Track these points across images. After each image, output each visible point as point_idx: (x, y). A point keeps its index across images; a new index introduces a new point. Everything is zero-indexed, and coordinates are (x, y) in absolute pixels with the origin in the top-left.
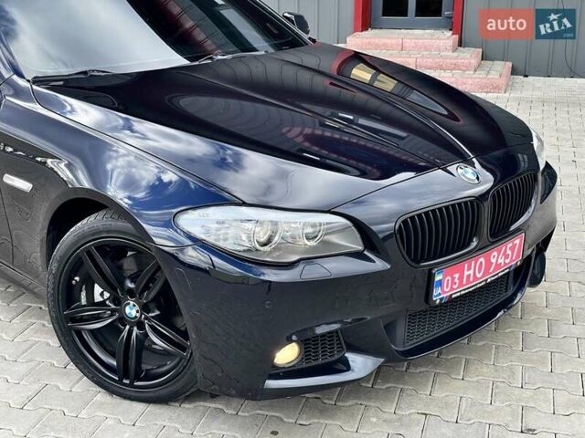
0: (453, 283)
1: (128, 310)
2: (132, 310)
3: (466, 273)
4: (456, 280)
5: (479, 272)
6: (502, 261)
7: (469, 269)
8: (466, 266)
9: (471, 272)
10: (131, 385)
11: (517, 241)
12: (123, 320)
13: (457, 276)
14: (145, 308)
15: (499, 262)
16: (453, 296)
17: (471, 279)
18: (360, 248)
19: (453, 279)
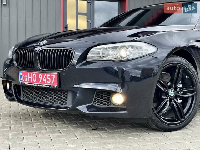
0: (25, 79)
3: (29, 77)
4: (26, 78)
5: (35, 80)
6: (45, 80)
7: (30, 76)
8: (29, 74)
9: (31, 77)
11: (54, 76)
13: (26, 76)
15: (44, 80)
16: (25, 84)
17: (31, 81)
19: (25, 77)
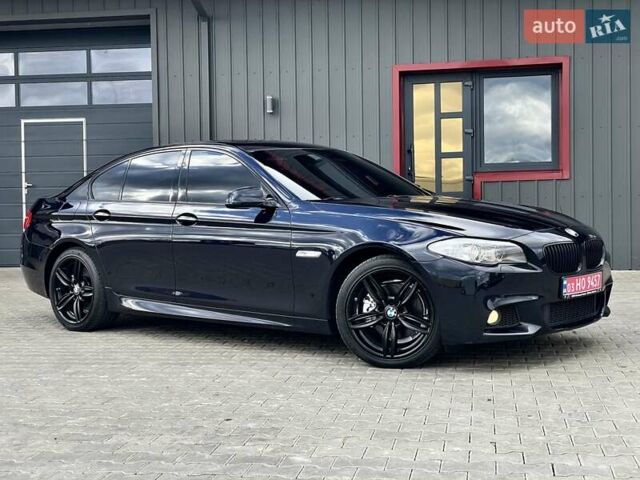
0: (572, 288)
1: (389, 313)
2: (391, 312)
5: (583, 286)
6: (593, 284)
7: (578, 282)
9: (580, 284)
10: (392, 358)
12: (386, 319)
13: (573, 285)
14: (400, 310)
16: (572, 297)
17: (580, 289)
18: (525, 262)
